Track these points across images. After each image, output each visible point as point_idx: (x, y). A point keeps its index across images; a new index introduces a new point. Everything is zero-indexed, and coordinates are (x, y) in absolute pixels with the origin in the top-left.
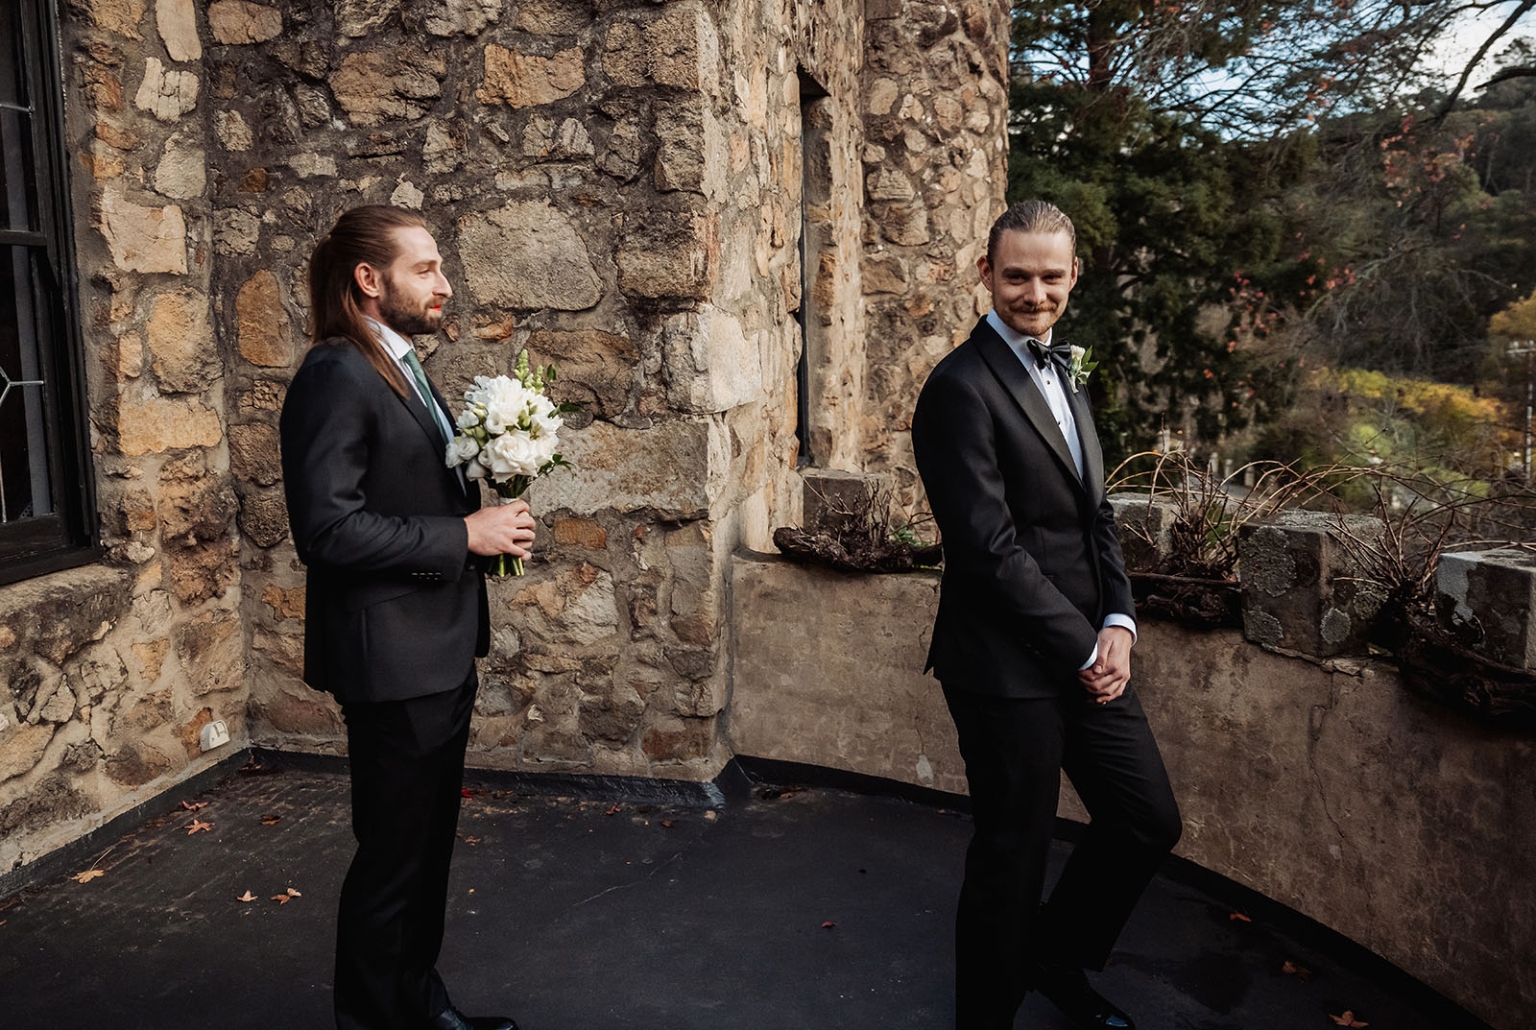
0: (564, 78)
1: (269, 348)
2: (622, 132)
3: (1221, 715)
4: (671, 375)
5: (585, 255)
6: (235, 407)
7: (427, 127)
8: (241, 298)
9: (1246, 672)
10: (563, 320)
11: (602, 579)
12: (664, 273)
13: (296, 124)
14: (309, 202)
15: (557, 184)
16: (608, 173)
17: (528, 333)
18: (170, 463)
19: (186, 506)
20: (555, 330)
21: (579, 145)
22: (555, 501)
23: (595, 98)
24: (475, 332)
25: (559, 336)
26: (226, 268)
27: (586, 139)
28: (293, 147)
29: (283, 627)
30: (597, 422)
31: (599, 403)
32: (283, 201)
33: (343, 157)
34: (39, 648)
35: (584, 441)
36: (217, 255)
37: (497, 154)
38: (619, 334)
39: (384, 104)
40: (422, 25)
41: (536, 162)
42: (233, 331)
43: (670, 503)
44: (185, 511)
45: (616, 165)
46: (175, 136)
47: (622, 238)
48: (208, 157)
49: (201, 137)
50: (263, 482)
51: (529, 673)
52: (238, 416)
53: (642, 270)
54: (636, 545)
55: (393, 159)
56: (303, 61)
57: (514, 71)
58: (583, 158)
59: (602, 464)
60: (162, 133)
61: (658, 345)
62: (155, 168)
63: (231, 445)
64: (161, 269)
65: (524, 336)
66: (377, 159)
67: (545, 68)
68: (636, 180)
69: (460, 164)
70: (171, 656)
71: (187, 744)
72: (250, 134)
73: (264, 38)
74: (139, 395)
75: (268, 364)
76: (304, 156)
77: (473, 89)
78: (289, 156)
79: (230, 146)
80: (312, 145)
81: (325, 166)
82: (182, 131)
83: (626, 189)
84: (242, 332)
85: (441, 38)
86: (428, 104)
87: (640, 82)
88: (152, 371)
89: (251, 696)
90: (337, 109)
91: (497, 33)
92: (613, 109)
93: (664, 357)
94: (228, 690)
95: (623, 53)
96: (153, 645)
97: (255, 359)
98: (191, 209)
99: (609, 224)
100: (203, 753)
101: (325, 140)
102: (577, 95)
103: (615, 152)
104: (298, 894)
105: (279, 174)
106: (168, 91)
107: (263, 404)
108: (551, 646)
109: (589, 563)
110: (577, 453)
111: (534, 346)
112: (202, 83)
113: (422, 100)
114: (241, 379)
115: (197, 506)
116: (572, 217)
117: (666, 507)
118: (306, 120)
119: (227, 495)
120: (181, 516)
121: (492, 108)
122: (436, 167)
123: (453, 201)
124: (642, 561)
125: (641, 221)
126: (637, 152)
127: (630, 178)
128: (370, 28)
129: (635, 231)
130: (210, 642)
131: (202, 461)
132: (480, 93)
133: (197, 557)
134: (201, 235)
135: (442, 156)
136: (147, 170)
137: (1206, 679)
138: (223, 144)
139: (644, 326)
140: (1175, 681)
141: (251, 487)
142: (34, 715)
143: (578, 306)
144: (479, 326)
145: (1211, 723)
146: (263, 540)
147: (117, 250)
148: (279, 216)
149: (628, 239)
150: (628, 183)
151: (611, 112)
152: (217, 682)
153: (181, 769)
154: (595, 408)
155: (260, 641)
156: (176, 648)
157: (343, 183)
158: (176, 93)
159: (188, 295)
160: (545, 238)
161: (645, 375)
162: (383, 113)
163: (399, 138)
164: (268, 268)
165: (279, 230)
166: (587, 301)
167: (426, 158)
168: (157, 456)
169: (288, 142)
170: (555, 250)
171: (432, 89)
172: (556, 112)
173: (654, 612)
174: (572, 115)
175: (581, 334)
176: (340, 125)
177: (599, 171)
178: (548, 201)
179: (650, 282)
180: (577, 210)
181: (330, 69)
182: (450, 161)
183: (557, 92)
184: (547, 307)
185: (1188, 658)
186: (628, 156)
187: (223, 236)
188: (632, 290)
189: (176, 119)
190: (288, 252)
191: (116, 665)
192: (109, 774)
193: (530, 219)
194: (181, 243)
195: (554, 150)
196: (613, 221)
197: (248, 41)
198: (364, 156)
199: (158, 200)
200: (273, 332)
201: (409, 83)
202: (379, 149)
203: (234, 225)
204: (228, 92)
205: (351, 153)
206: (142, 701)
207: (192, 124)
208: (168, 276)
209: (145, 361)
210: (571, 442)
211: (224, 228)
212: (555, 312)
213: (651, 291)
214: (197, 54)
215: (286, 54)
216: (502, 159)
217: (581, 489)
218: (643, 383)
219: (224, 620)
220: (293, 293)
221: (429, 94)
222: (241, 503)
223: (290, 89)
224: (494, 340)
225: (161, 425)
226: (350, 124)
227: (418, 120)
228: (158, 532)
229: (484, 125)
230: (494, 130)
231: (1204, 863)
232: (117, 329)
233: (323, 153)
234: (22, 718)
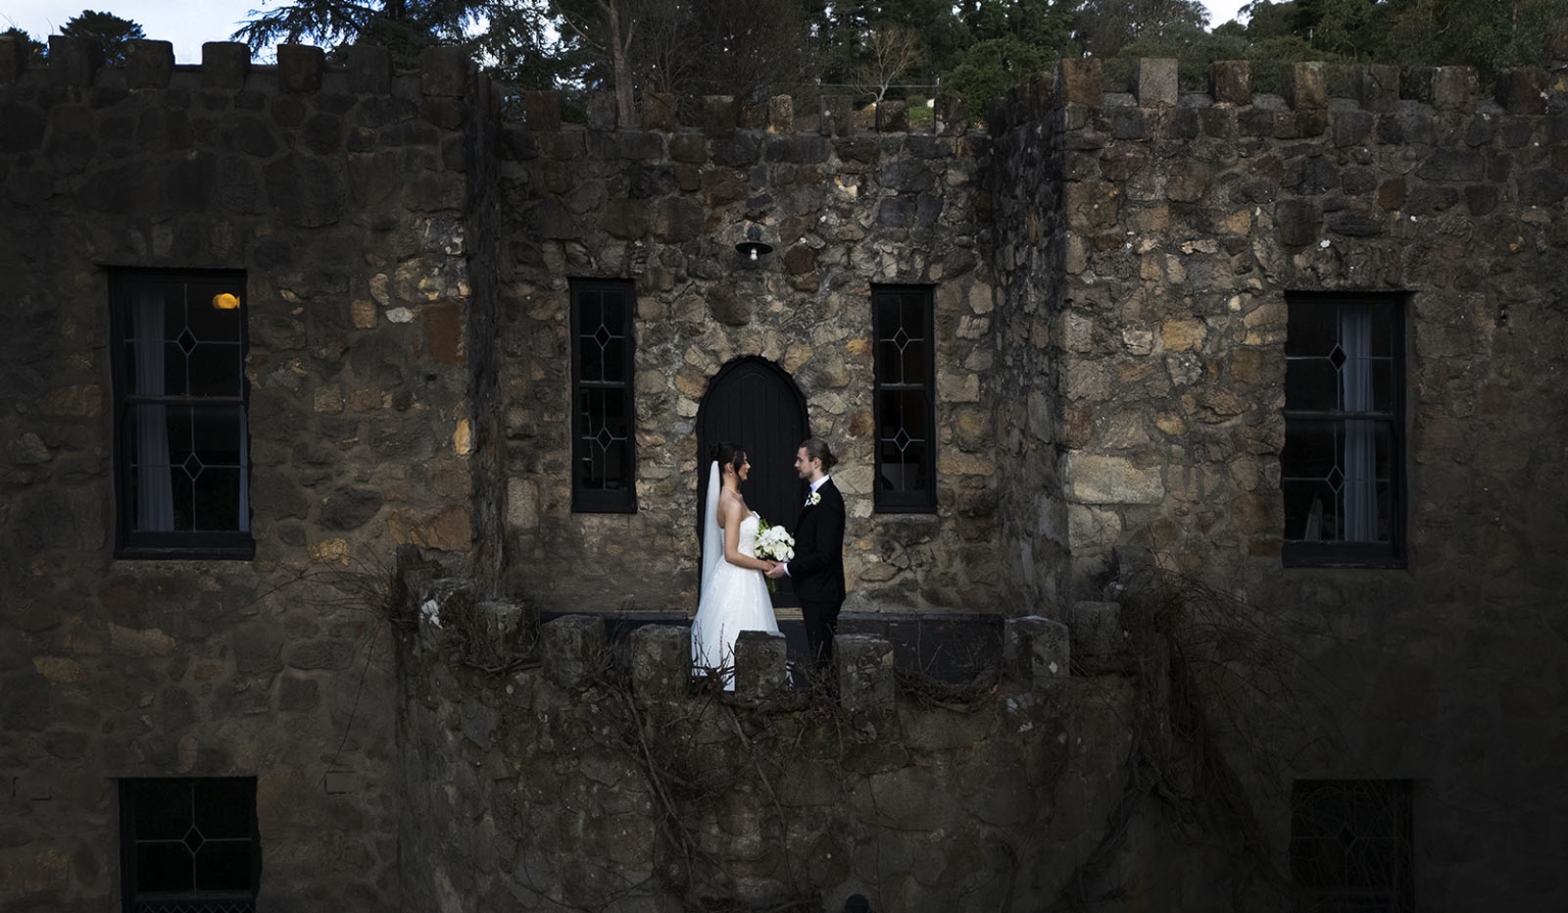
18: (964, 480)
19: (971, 499)
34: (895, 538)
36: (987, 394)
44: (970, 501)
46: (976, 345)
48: (989, 353)
49: (989, 344)
60: (969, 345)
62: (965, 359)
63: (998, 476)
64: (966, 400)
70: (958, 561)
74: (950, 450)
82: (979, 343)
88: (957, 442)
96: (949, 553)
98: (983, 374)
106: (973, 327)
112: (989, 322)
115: (975, 500)
120: (968, 503)
130: (980, 560)
131: (982, 482)
133: (975, 522)
134: (987, 385)
136: (961, 361)
142: (889, 561)
147: (941, 393)
152: (982, 579)
156: (961, 557)
158: (978, 327)
159: (979, 411)
168: (958, 476)
189: (977, 338)
191: (929, 554)
192: (922, 596)
194: (977, 389)
199: (966, 372)
206: (942, 574)
207: (985, 340)
208: (968, 403)
209: (953, 438)
214: (988, 311)
219: (990, 553)
225: (961, 464)
228: (955, 507)
232: (941, 424)
234: (884, 561)
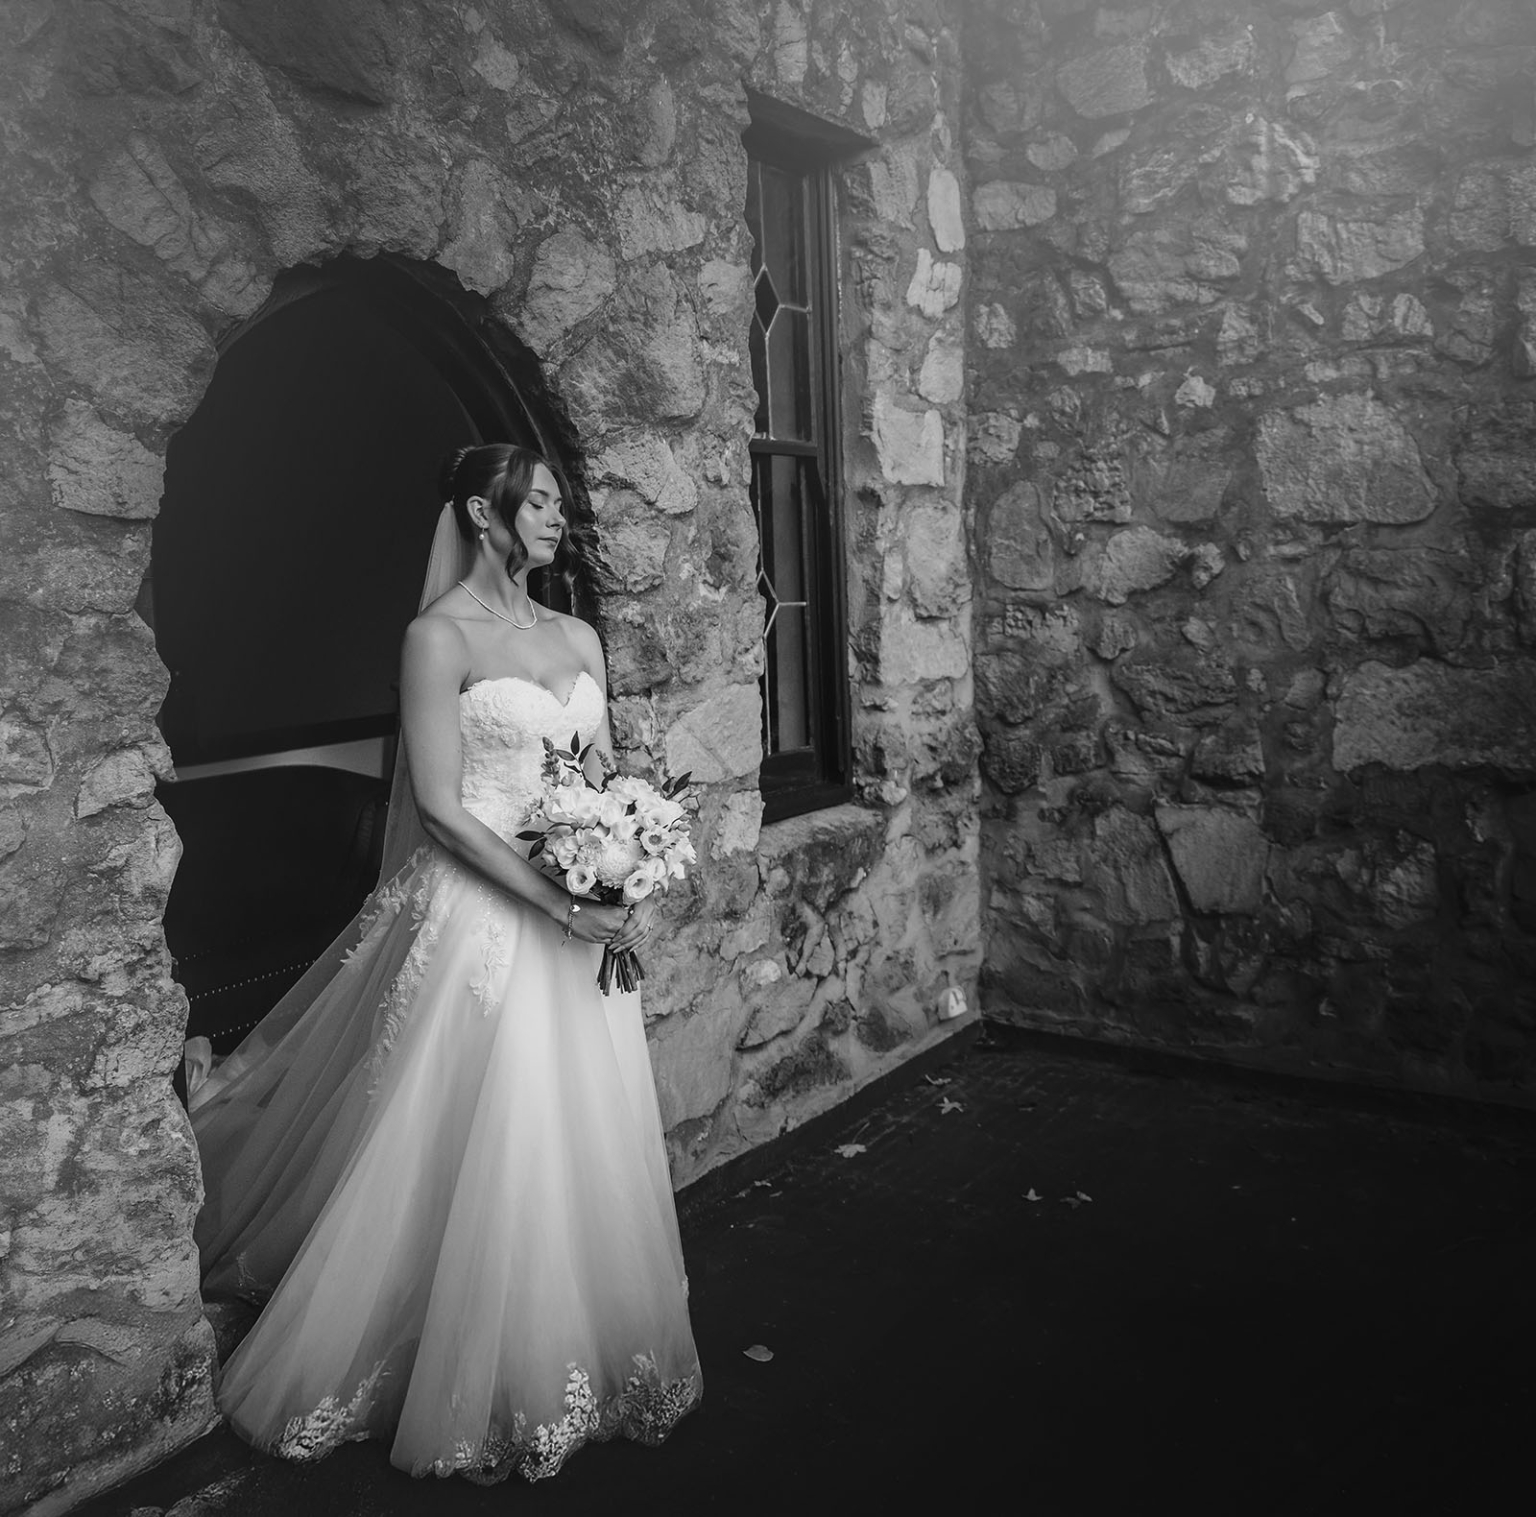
0: (1398, 247)
1: (1024, 567)
2: (1471, 307)
4: (1525, 603)
5: (1417, 458)
6: (983, 633)
7: (1223, 313)
8: (996, 513)
10: (1384, 536)
11: (1423, 850)
12: (1520, 477)
13: (1066, 315)
14: (1078, 402)
15: (1384, 371)
16: (1453, 359)
17: (1339, 552)
18: (921, 695)
19: (934, 744)
20: (1375, 548)
21: (1414, 325)
22: (1365, 754)
23: (1436, 268)
24: (1272, 550)
25: (1379, 555)
26: (981, 478)
27: (1423, 317)
28: (1062, 342)
29: (1026, 886)
30: (1423, 659)
31: (1428, 635)
32: (1048, 403)
33: (1119, 350)
34: (807, 893)
35: (1405, 682)
36: (971, 465)
37: (1308, 340)
38: (1456, 552)
39: (1173, 288)
40: (1223, 194)
41: (1356, 347)
42: (984, 550)
43: (1516, 761)
44: (932, 749)
45: (1461, 348)
46: (939, 334)
47: (1466, 436)
48: (967, 356)
49: (961, 333)
50: (1011, 719)
51: (1323, 959)
52: (986, 644)
53: (1491, 474)
54: (1470, 812)
55: (1180, 350)
56: (1079, 243)
57: (1334, 241)
58: (1418, 340)
59: (1428, 710)
60: (927, 330)
61: (1508, 566)
62: (919, 369)
63: (976, 677)
64: (922, 481)
65: (1333, 556)
66: (1161, 351)
67: (1373, 237)
68: (1487, 365)
69: (1262, 353)
70: (915, 911)
71: (926, 1011)
72: (1013, 329)
73: (1035, 221)
74: (898, 618)
75: (1023, 586)
76: (1075, 351)
77: (1281, 265)
78: (1057, 352)
79: (992, 344)
80: (1085, 338)
81: (1097, 361)
82: (944, 329)
83: (1473, 377)
84: (994, 550)
85: (1245, 208)
86: (1224, 286)
87: (1497, 245)
88: (910, 593)
89: (985, 961)
90: (1116, 297)
91: (1314, 198)
92: (1460, 281)
93: (1517, 581)
94: (964, 953)
95: (1476, 211)
96: (901, 896)
97: (1008, 582)
98: (950, 414)
99: (1449, 420)
100: (941, 1022)
101: (1099, 332)
102: (1413, 265)
103: (1461, 332)
104: (1089, 1199)
105: (1045, 373)
106: (935, 286)
107: (1016, 632)
108: (1353, 930)
109: (1406, 830)
110: (1397, 697)
111: (1345, 567)
112: (964, 274)
113: (1220, 280)
114: (991, 603)
115: (945, 745)
116: (1401, 412)
117: (1511, 765)
118: (1079, 309)
119: (971, 732)
120: (929, 753)
121: (1303, 287)
122: (1230, 359)
123: (1251, 397)
124: (1477, 831)
125: (1493, 415)
126: (1489, 331)
127: (1480, 362)
128: (1160, 202)
129: (1485, 426)
130: (950, 897)
131: (949, 694)
132: (1291, 270)
133: (941, 801)
134: (956, 442)
135: (1240, 345)
136: (912, 371)
138: (982, 341)
139: (1492, 543)
141: (996, 725)
142: (801, 968)
143: (1403, 518)
144: (1278, 543)
146: (1008, 785)
147: (885, 459)
148: (1042, 420)
149: (1474, 436)
150: (1477, 369)
151: (1459, 284)
152: (956, 942)
153: (921, 1037)
154: (1422, 642)
155: (997, 899)
156: (921, 902)
157: (1119, 380)
158: (941, 286)
159: (944, 509)
160: (1366, 438)
161: (1491, 603)
162: (1170, 298)
163: (1189, 326)
164: (1027, 478)
165: (1042, 435)
166: (1418, 513)
167: (1220, 348)
168: (911, 687)
169: (1058, 336)
170: (1377, 452)
171: (1230, 267)
172: (1385, 287)
173: (1489, 895)
174: (1404, 289)
175: (1406, 552)
176: (1118, 314)
177: (1440, 356)
178: (1370, 393)
179: (1502, 490)
180: (1408, 404)
181: (1110, 251)
182: (1250, 351)
183: (1388, 264)
184: (1365, 520)
186: (1477, 337)
187: (979, 443)
188: (1477, 499)
189: (940, 315)
190: (1053, 460)
191: (869, 917)
192: (860, 1037)
193: (1347, 415)
194: (939, 451)
195: (1382, 333)
196: (1454, 416)
197: (1017, 226)
198: (1145, 349)
199: (922, 405)
200: (1029, 550)
201: (1203, 262)
202: (1165, 339)
203: (992, 431)
204: (991, 284)
205: (1131, 345)
206: (889, 958)
207: (955, 321)
208: (927, 488)
209: (904, 582)
210: (1389, 682)
211: (980, 434)
212: (1374, 526)
213: (1502, 500)
214: (961, 244)
215: (1059, 238)
216: (1315, 345)
217: (1399, 740)
218: (1487, 612)
219: (964, 874)
220: (1056, 507)
221: (1225, 273)
222: (985, 743)
223: (1062, 278)
224: (1293, 560)
225: (915, 654)
226: (1129, 312)
227: (1212, 304)
228: (908, 772)
229: (1293, 307)
230: (1306, 312)
232: (881, 545)
233: (1097, 347)
234: (792, 969)
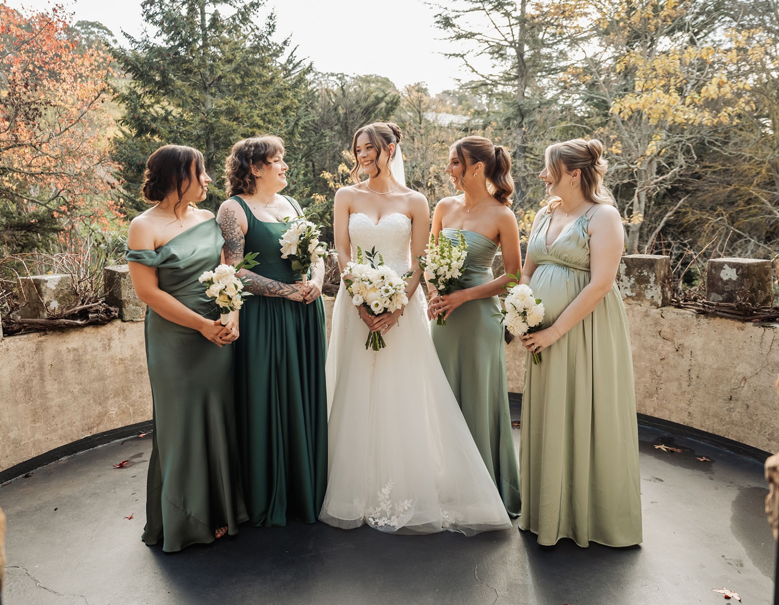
3: (118, 358)
9: (125, 335)
137: (109, 346)
140: (95, 353)
145: (115, 363)
185: (99, 340)
231: (120, 426)
